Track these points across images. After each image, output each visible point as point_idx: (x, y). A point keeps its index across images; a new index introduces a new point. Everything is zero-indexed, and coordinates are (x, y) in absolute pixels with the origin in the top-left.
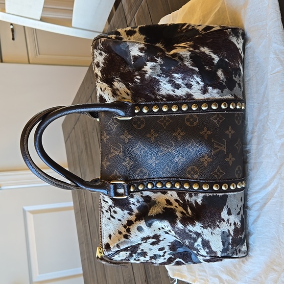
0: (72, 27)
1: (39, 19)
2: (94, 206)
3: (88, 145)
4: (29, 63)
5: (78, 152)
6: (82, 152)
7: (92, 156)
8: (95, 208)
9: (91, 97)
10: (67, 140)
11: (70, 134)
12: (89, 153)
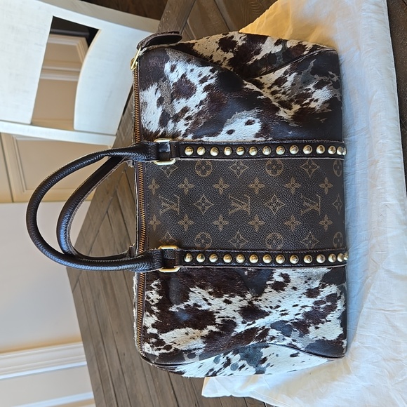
0: (73, 130)
1: (29, 122)
2: (122, 368)
3: (107, 280)
4: (13, 202)
5: (93, 298)
6: (99, 295)
7: (114, 295)
8: (125, 370)
9: (107, 212)
10: (75, 286)
11: (78, 277)
12: (109, 291)
